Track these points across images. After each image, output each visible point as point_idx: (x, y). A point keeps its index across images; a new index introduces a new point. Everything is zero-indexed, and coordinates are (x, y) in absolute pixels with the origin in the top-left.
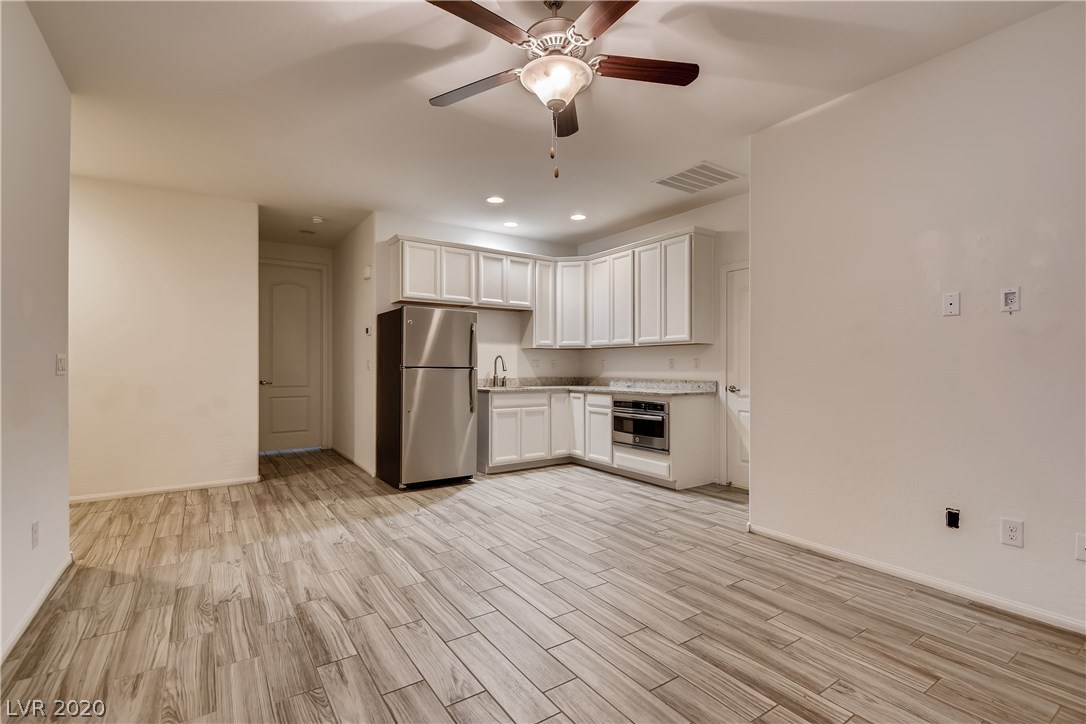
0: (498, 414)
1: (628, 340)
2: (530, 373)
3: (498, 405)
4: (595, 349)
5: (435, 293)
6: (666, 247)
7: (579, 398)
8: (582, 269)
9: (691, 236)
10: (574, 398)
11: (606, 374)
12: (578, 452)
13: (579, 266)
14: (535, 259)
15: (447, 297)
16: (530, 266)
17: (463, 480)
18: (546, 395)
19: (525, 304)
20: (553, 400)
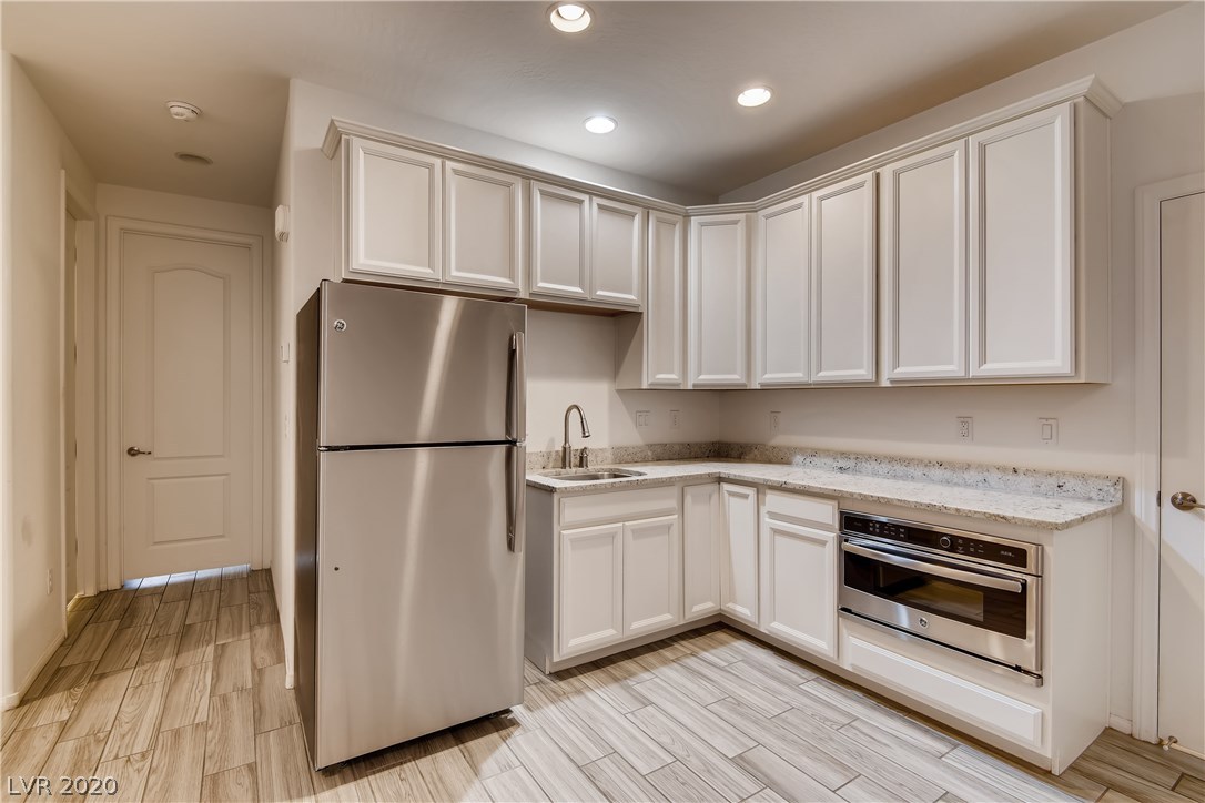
0: (575, 541)
1: (863, 373)
2: (632, 437)
3: (575, 522)
4: (771, 393)
5: (431, 265)
6: (982, 148)
7: (746, 497)
8: (740, 229)
9: (1075, 106)
10: (731, 494)
11: (780, 440)
12: (743, 611)
13: (735, 222)
14: (647, 209)
15: (457, 275)
16: (637, 221)
17: (495, 722)
18: (675, 491)
19: (629, 297)
20: (688, 499)
